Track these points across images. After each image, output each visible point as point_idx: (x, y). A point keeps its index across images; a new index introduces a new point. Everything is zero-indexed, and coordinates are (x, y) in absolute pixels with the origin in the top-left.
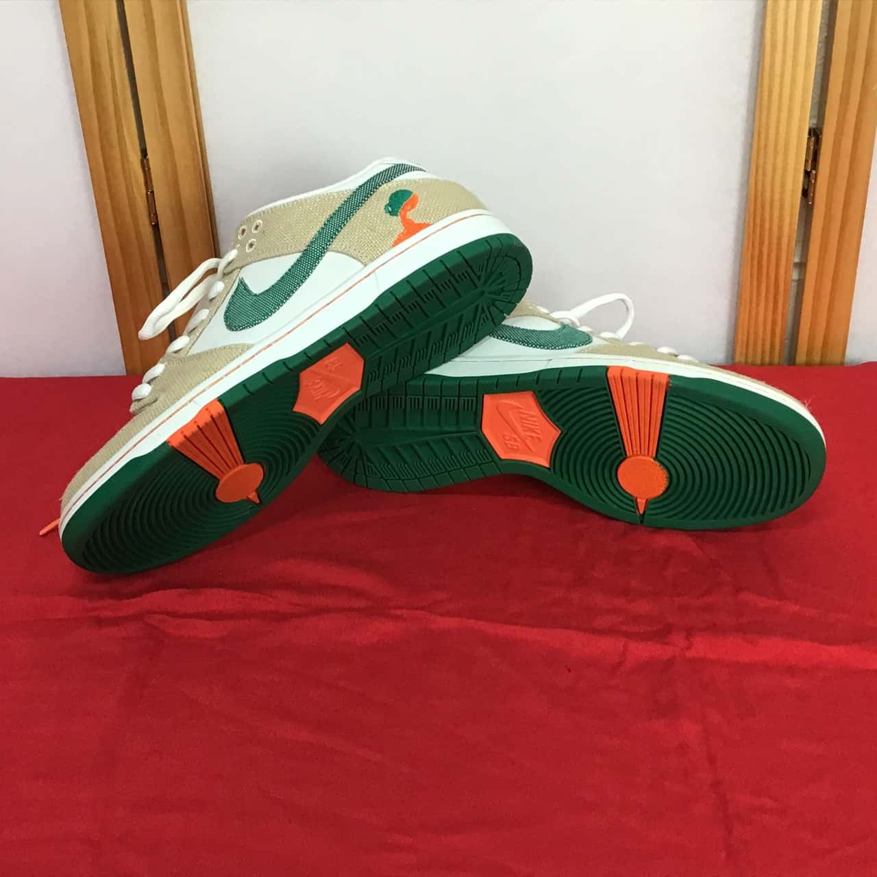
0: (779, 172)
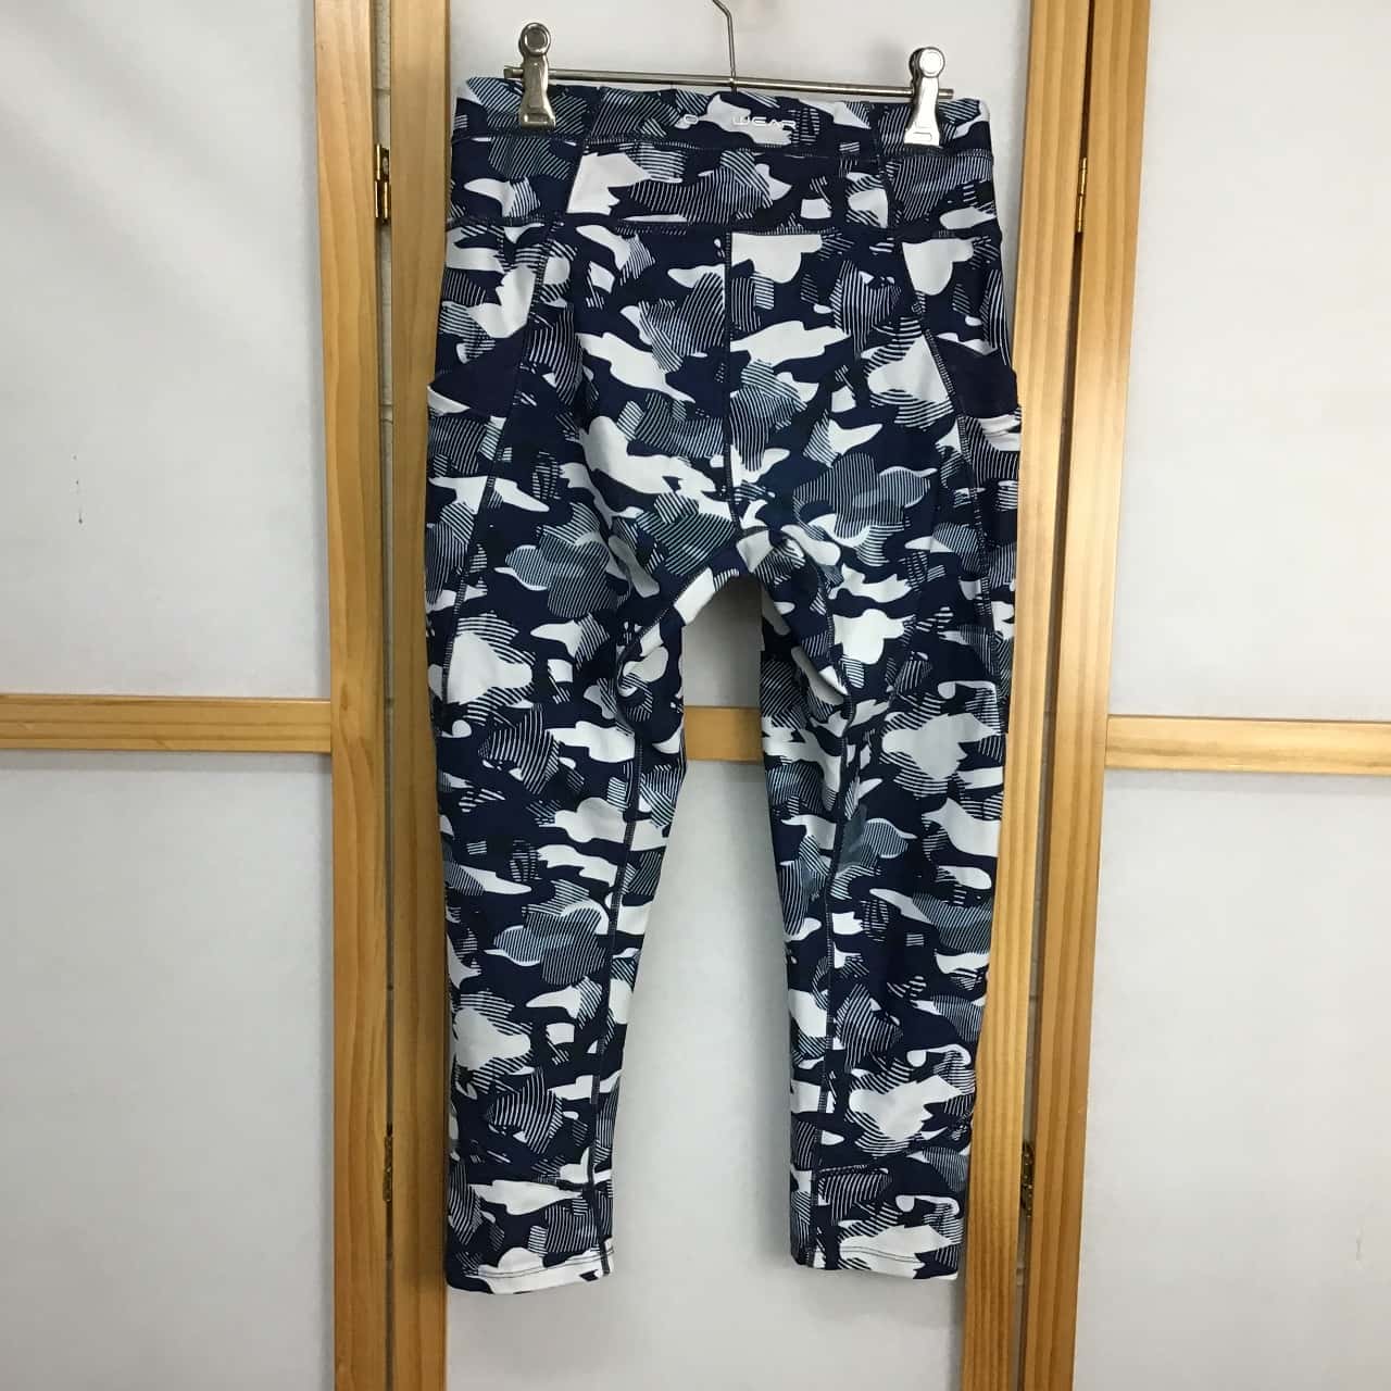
0: (996, 1185)
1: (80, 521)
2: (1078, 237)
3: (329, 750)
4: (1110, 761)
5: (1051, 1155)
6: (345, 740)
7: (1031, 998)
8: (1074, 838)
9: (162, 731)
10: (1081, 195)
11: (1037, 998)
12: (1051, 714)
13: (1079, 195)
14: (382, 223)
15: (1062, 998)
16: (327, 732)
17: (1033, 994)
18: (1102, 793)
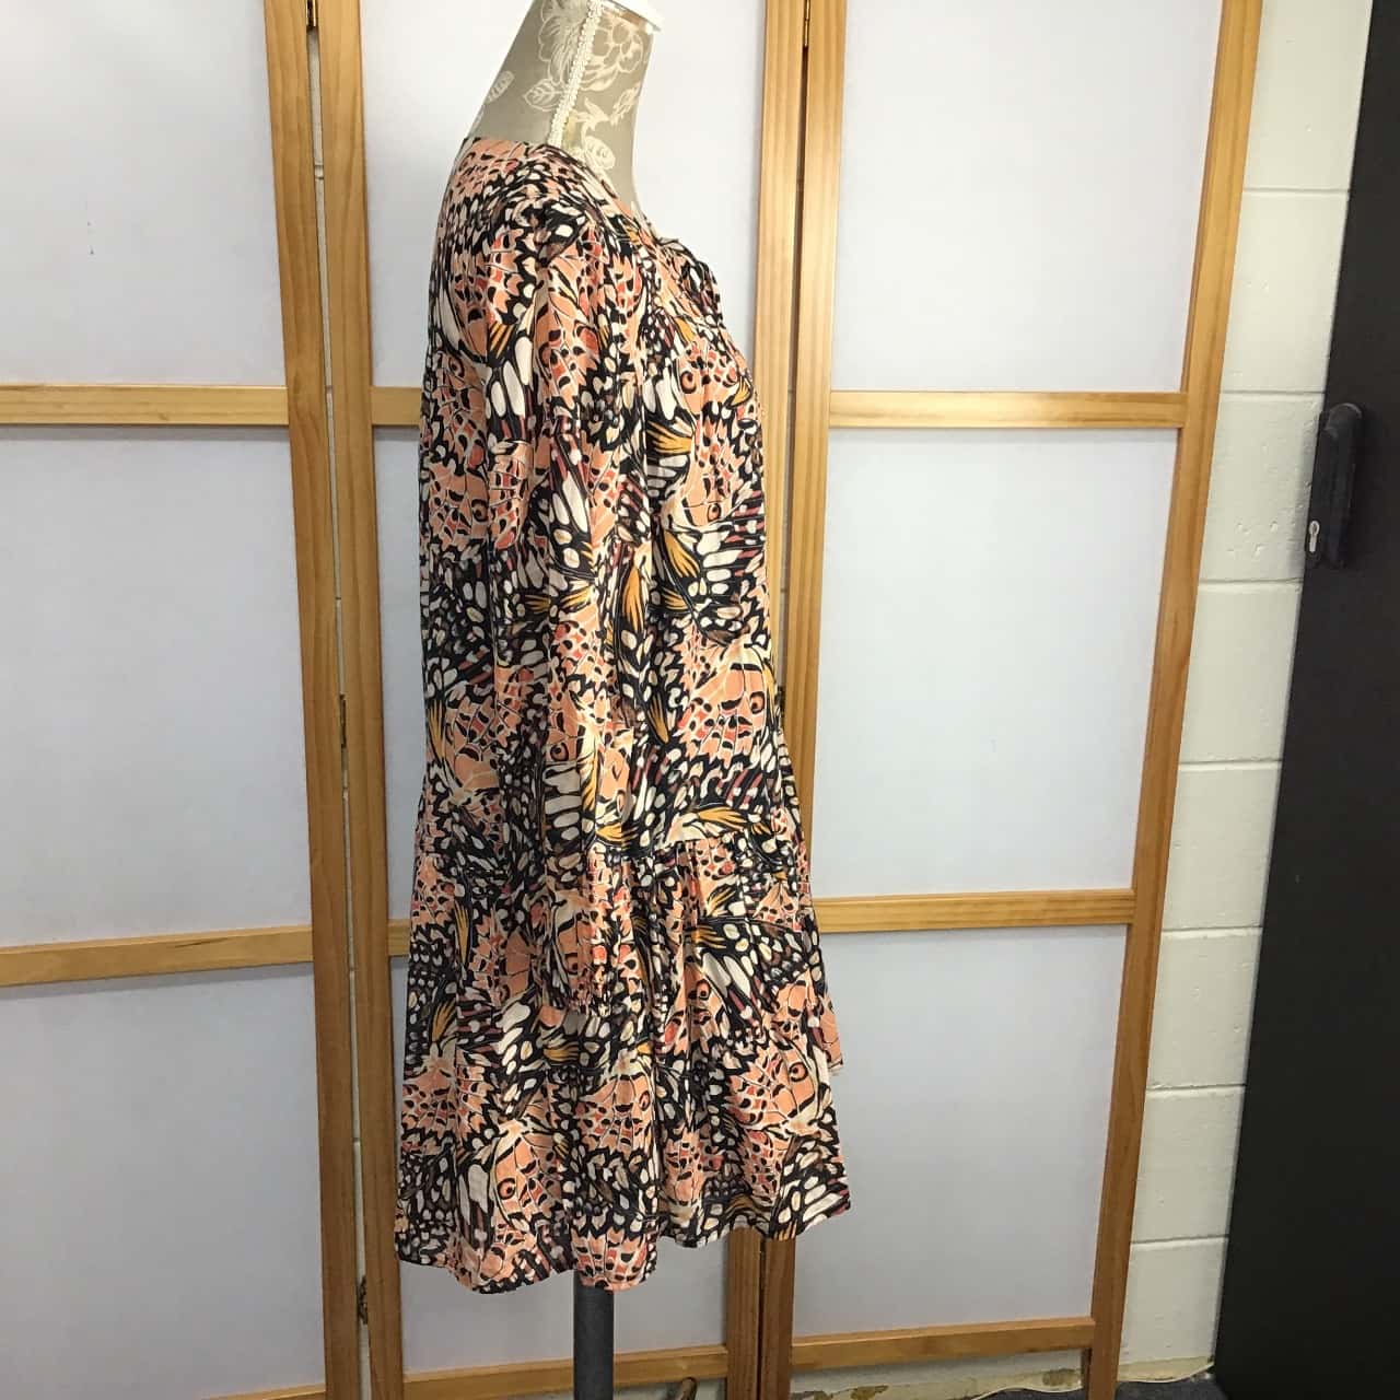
1: (92, 253)
2: (805, 50)
3: (286, 423)
4: (833, 422)
5: (795, 693)
6: (298, 414)
7: (782, 591)
8: (809, 474)
9: (162, 410)
10: (806, 20)
11: (786, 591)
12: (793, 392)
13: (805, 19)
14: (312, 28)
15: (802, 585)
16: (285, 409)
17: (783, 587)
18: (827, 445)
